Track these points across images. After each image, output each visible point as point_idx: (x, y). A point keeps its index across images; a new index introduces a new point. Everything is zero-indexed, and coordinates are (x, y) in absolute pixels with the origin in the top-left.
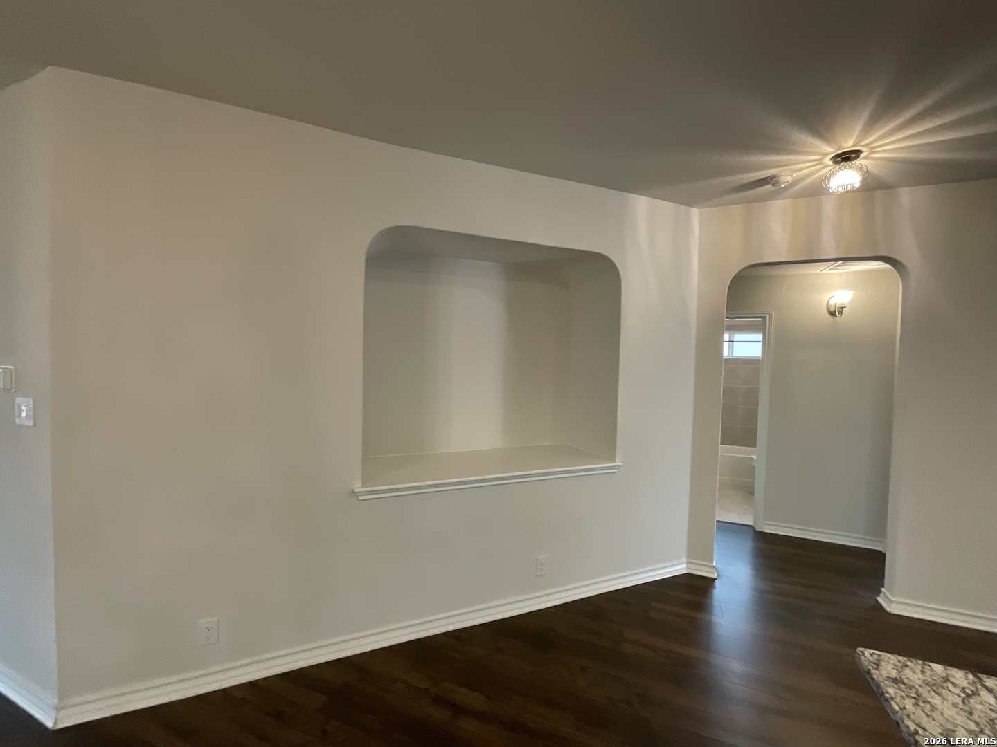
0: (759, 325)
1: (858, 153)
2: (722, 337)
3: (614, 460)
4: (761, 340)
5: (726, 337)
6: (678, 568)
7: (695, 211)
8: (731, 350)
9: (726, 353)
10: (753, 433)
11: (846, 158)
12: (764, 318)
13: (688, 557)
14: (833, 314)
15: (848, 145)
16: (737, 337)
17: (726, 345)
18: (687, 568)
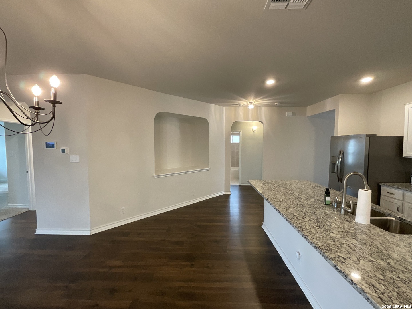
0: (239, 134)
1: (253, 102)
2: (230, 137)
3: (208, 167)
4: (239, 137)
5: (231, 137)
6: (223, 193)
7: (224, 108)
8: (233, 140)
9: (231, 141)
10: (238, 163)
11: (251, 103)
12: (240, 132)
13: (225, 190)
14: (254, 132)
15: (251, 101)
16: (235, 137)
17: (231, 139)
18: (225, 193)
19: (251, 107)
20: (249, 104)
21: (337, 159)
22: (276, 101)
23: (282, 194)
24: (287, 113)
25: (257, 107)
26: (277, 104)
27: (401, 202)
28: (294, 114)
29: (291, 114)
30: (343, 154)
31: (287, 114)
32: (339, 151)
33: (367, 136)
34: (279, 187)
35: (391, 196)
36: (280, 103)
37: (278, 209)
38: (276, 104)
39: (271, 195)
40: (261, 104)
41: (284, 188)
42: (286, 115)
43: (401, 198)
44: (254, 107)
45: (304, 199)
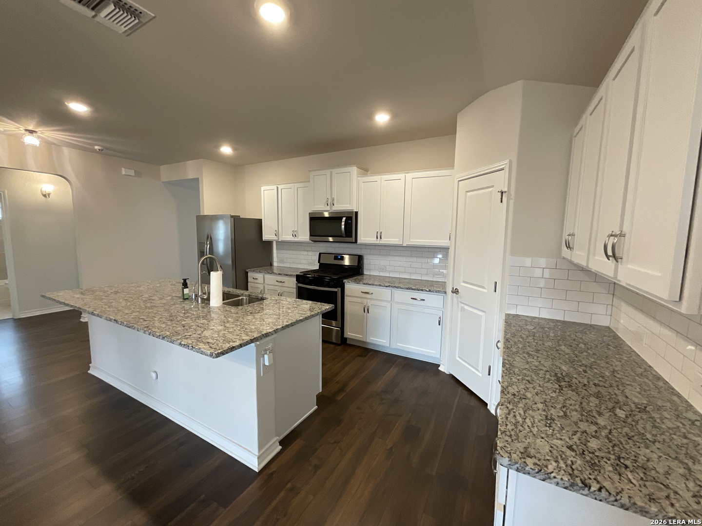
1: (36, 132)
11: (31, 132)
14: (44, 196)
19: (31, 140)
20: (24, 134)
21: (205, 246)
22: (97, 143)
23: (121, 301)
24: (123, 169)
25: (48, 144)
26: (99, 150)
27: (262, 285)
28: (138, 174)
29: (132, 173)
30: (210, 239)
31: (124, 171)
32: (206, 236)
33: (232, 217)
34: (116, 293)
35: (256, 281)
36: (107, 149)
37: (114, 319)
38: (96, 147)
39: (100, 305)
40: (61, 140)
41: (126, 292)
42: (124, 173)
43: (263, 282)
44: (41, 143)
45: (157, 299)
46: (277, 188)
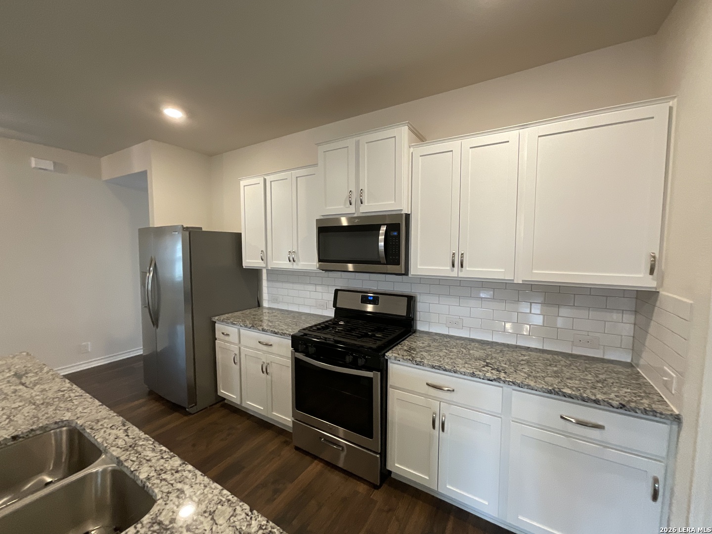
21: (147, 275)
24: (33, 160)
27: (237, 347)
28: (60, 168)
32: (150, 260)
33: (186, 229)
42: (33, 165)
43: (237, 341)
46: (265, 180)
